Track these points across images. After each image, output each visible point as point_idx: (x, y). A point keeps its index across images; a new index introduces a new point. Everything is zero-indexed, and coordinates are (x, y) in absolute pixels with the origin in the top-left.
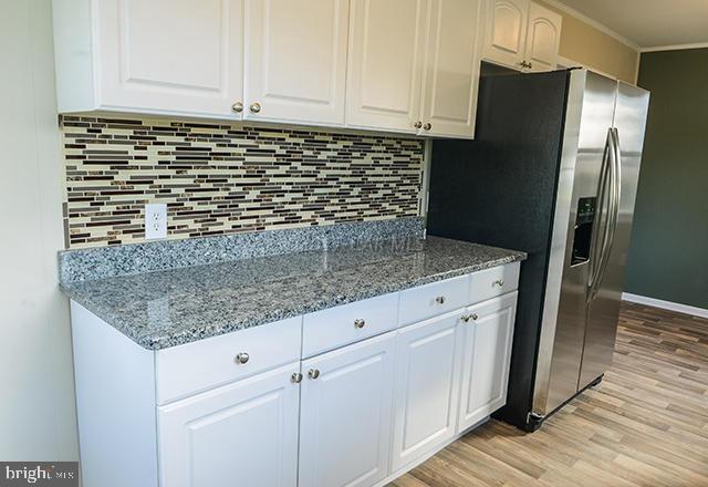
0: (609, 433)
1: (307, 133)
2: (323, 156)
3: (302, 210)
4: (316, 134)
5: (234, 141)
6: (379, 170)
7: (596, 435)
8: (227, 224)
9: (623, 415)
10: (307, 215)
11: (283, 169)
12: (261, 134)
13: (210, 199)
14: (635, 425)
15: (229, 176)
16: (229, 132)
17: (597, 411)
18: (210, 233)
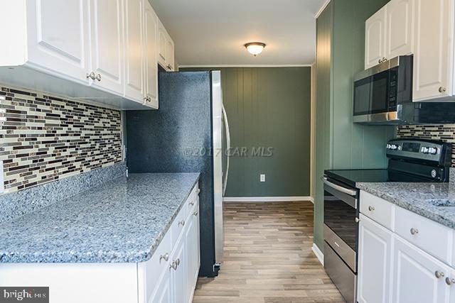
0: (245, 263)
1: (74, 103)
2: (83, 120)
3: (76, 161)
4: (78, 104)
5: (39, 106)
6: (105, 131)
7: (242, 266)
8: (38, 175)
9: (242, 253)
10: (77, 165)
11: (65, 130)
12: (54, 102)
13: (28, 155)
14: (251, 255)
15: (37, 135)
16: (36, 99)
17: (231, 255)
18: (30, 185)
